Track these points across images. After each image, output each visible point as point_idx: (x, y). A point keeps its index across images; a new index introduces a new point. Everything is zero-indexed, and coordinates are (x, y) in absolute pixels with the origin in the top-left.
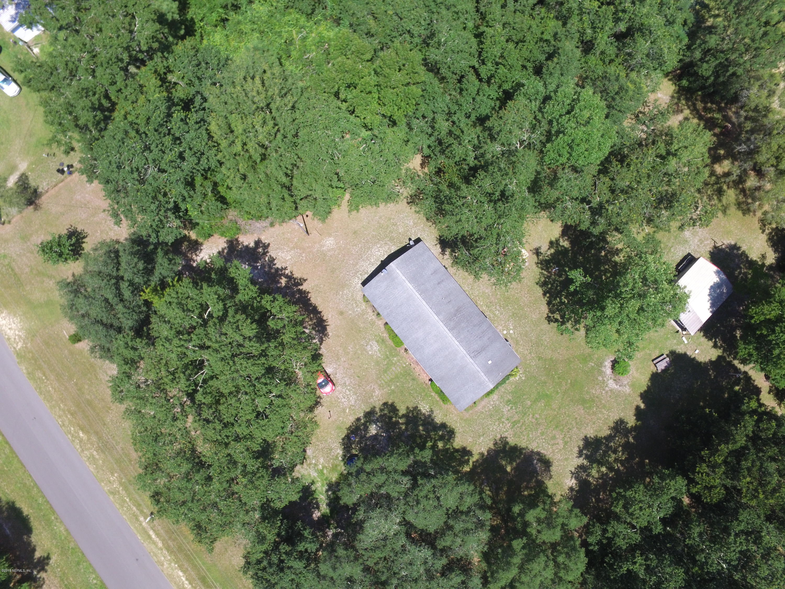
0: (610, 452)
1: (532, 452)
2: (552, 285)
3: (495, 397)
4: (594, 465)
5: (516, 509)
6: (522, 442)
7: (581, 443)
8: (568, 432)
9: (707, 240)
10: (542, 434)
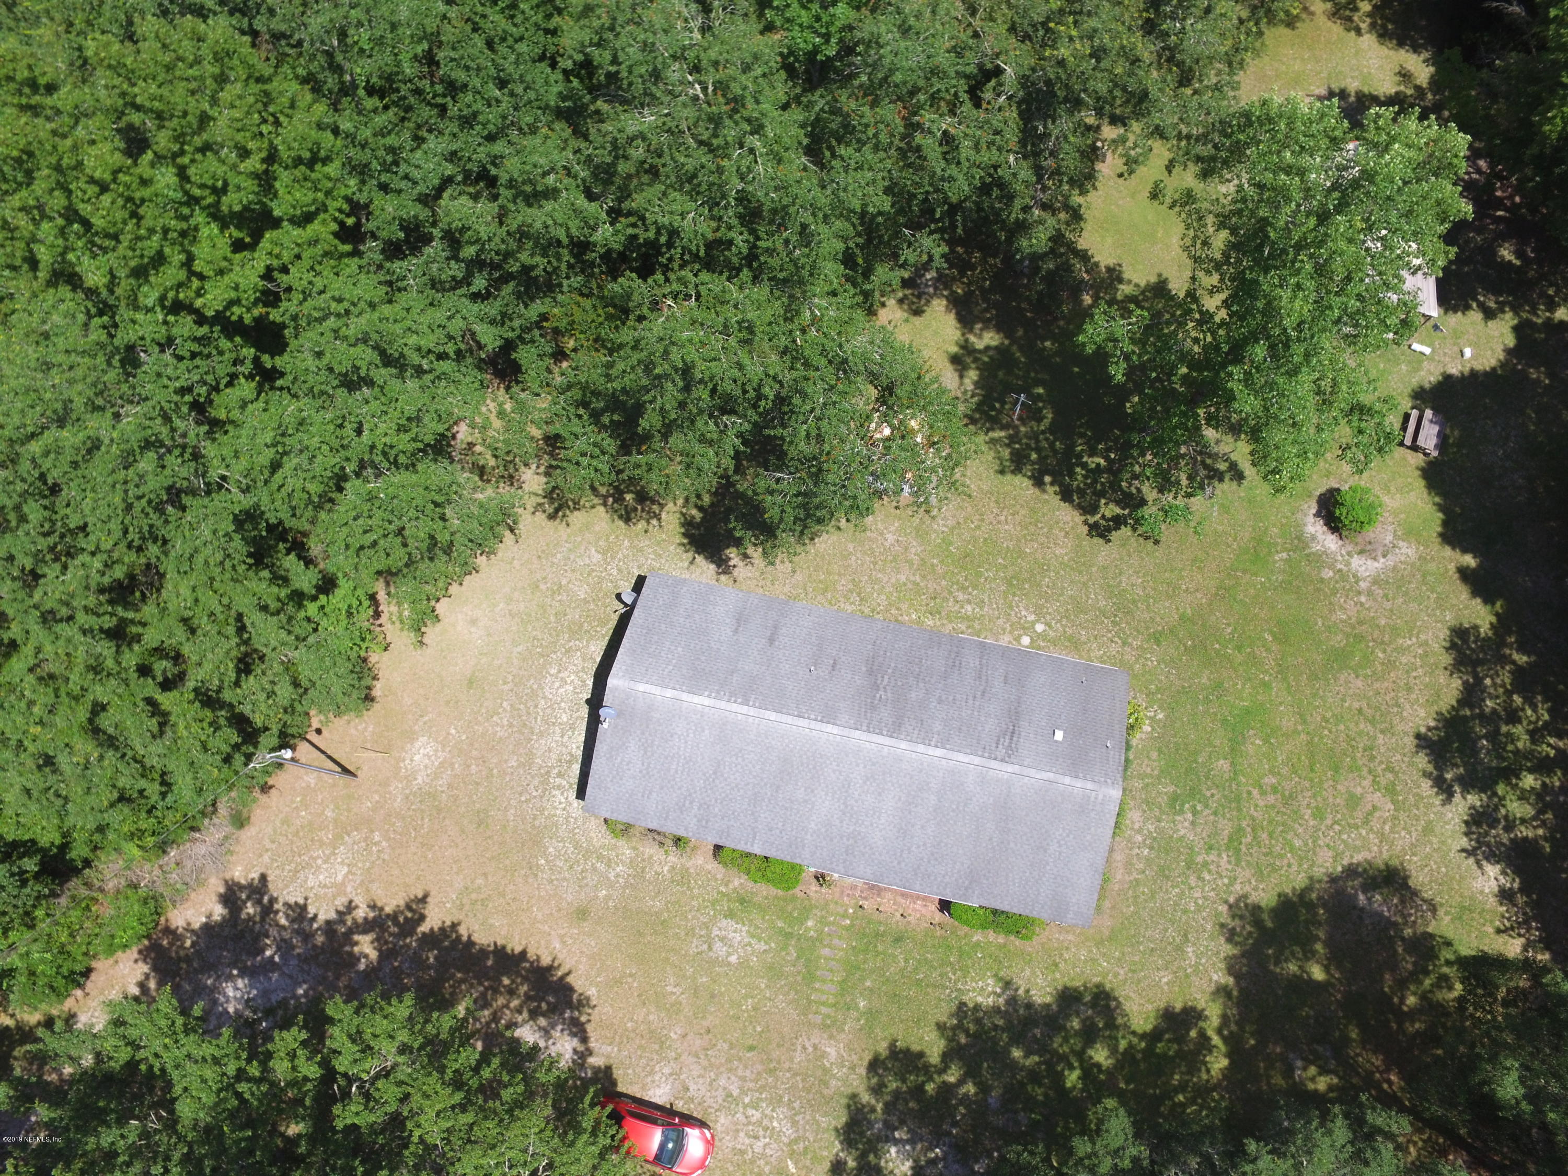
0: (1504, 729)
1: (1333, 880)
3: (1134, 816)
4: (1501, 789)
7: (1423, 761)
8: (1372, 758)
10: (1319, 814)
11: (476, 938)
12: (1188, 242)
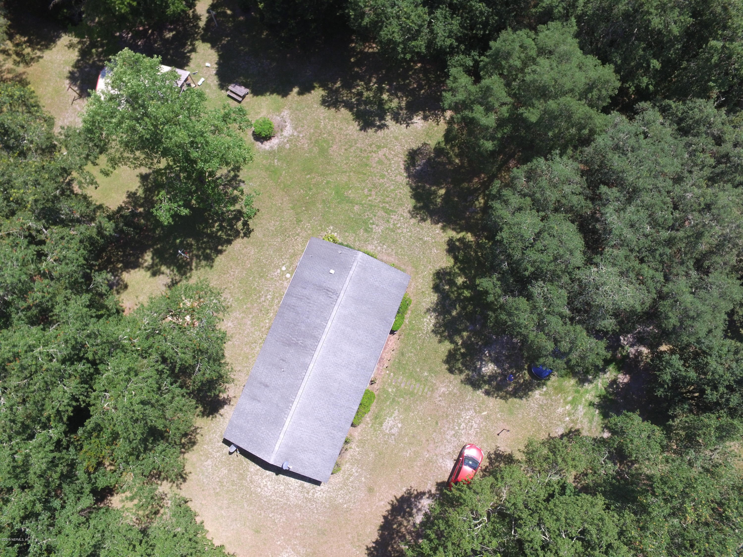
0: (364, 99)
1: (409, 177)
2: (205, 249)
3: (370, 248)
4: (386, 107)
5: (489, 145)
6: (406, 192)
7: (370, 131)
8: (365, 150)
9: (75, 109)
10: (383, 176)
11: (374, 540)
12: (132, 166)
